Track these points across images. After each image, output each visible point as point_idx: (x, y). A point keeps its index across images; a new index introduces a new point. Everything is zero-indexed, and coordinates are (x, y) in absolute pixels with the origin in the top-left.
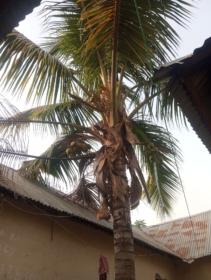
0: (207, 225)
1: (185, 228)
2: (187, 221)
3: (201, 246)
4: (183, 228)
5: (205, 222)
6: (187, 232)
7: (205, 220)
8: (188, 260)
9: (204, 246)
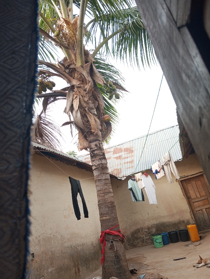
0: (133, 150)
1: (115, 153)
2: (116, 148)
3: (130, 166)
4: (114, 154)
5: (131, 148)
6: (118, 157)
7: (131, 146)
8: (121, 177)
9: (133, 167)
